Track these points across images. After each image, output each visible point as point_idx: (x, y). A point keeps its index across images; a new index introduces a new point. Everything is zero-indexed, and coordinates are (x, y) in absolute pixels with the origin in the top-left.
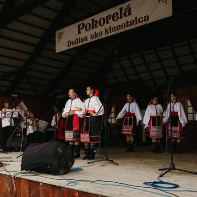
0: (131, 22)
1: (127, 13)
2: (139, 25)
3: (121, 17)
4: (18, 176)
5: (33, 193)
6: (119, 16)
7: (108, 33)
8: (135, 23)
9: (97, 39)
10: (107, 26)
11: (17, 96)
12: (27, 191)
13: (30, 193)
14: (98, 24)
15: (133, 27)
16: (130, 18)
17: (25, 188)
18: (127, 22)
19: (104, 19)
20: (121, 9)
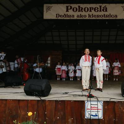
0: (107, 15)
1: (105, 10)
2: (111, 18)
6: (99, 10)
7: (91, 17)
8: (109, 16)
9: (82, 18)
10: (91, 13)
14: (83, 10)
15: (107, 18)
18: (104, 15)
19: (88, 8)
20: (100, 6)
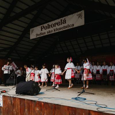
0: (66, 26)
1: (64, 22)
2: (69, 28)
3: (61, 24)
4: (15, 97)
5: (22, 104)
6: (60, 23)
7: (55, 31)
9: (50, 33)
10: (55, 28)
11: (11, 59)
12: (19, 103)
13: (20, 104)
14: (50, 27)
15: (67, 29)
16: (65, 25)
17: (18, 102)
18: (64, 26)
19: (53, 24)
20: (61, 20)
